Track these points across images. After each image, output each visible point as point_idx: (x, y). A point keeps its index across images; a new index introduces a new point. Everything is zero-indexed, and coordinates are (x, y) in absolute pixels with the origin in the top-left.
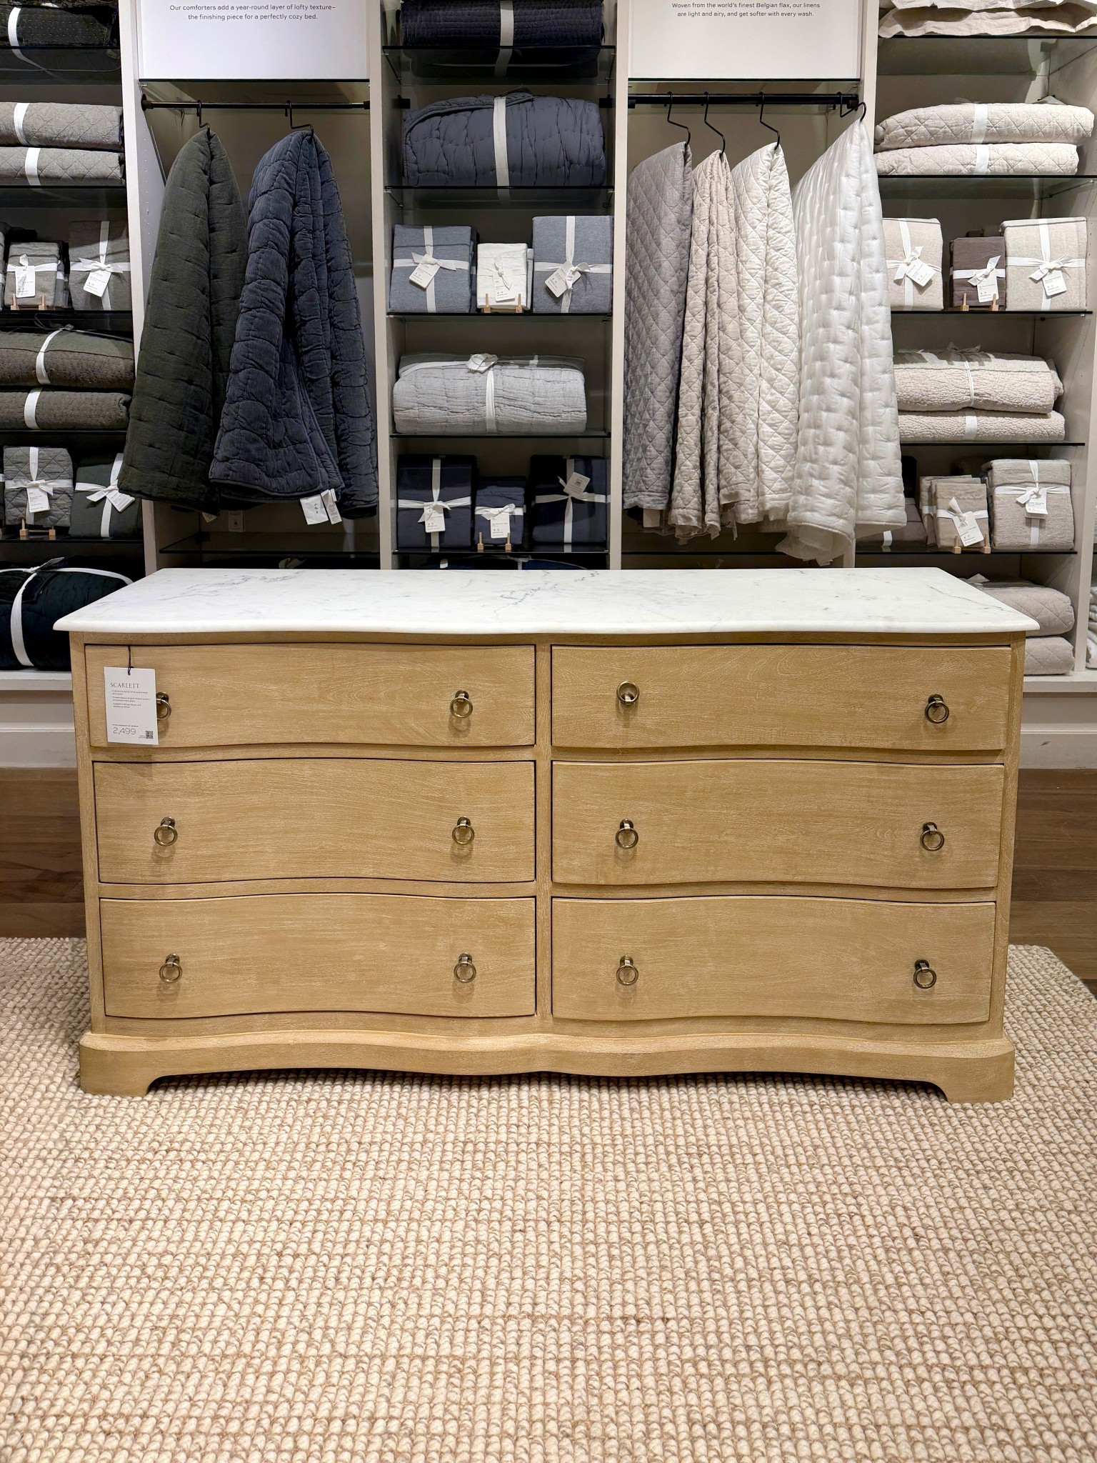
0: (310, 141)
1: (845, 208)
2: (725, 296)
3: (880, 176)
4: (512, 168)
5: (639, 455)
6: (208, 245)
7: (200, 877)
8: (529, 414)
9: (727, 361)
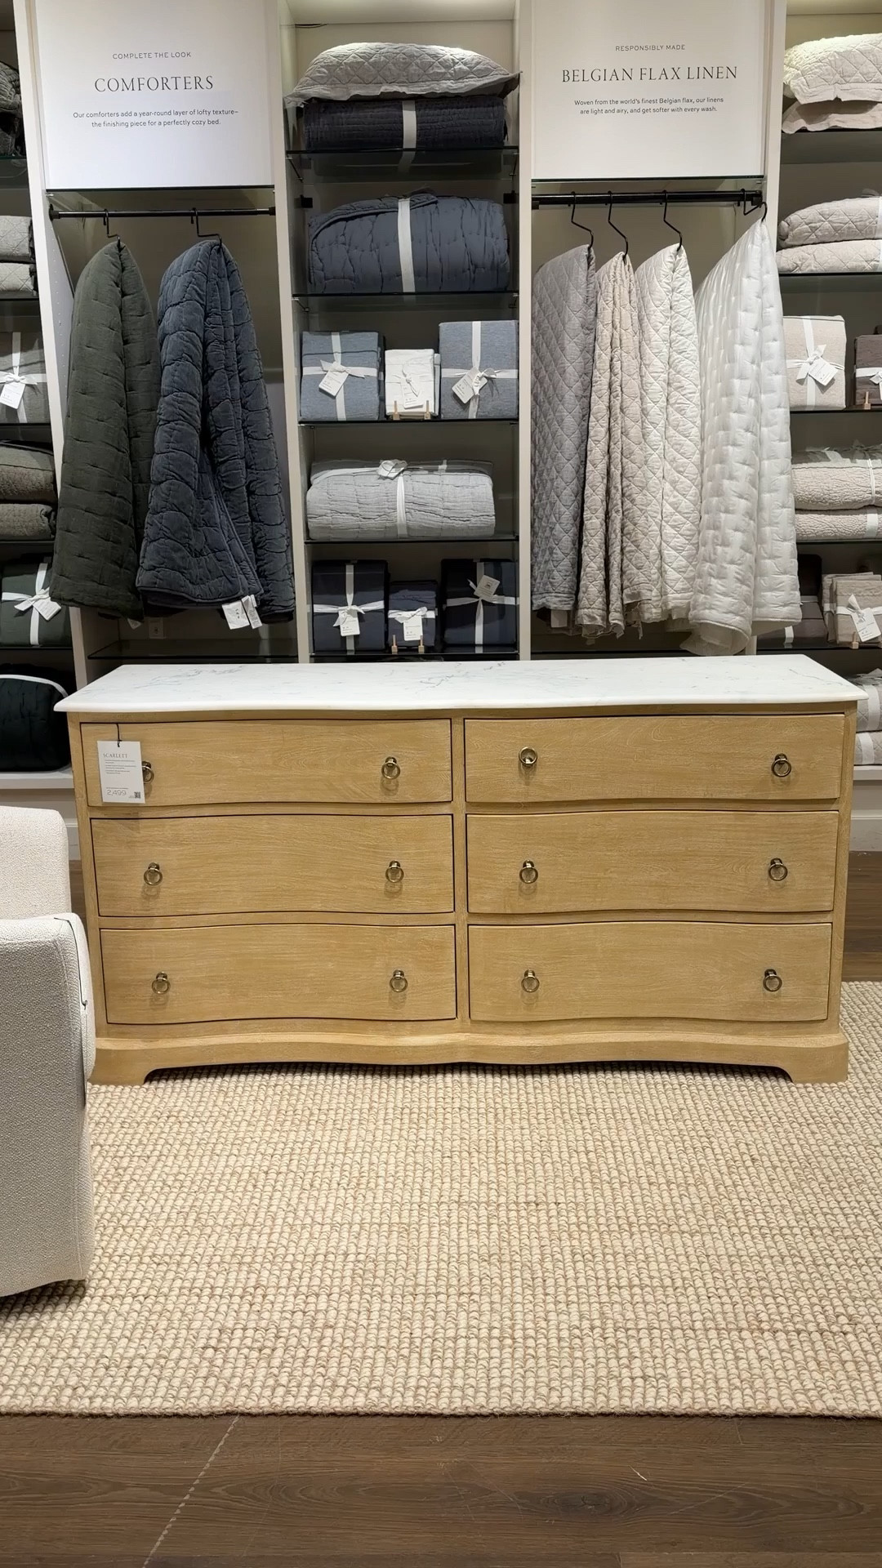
0: (218, 251)
1: (746, 310)
2: (628, 401)
3: (780, 275)
4: (417, 273)
5: (546, 557)
6: (124, 357)
7: (181, 911)
8: (440, 518)
9: (630, 465)
